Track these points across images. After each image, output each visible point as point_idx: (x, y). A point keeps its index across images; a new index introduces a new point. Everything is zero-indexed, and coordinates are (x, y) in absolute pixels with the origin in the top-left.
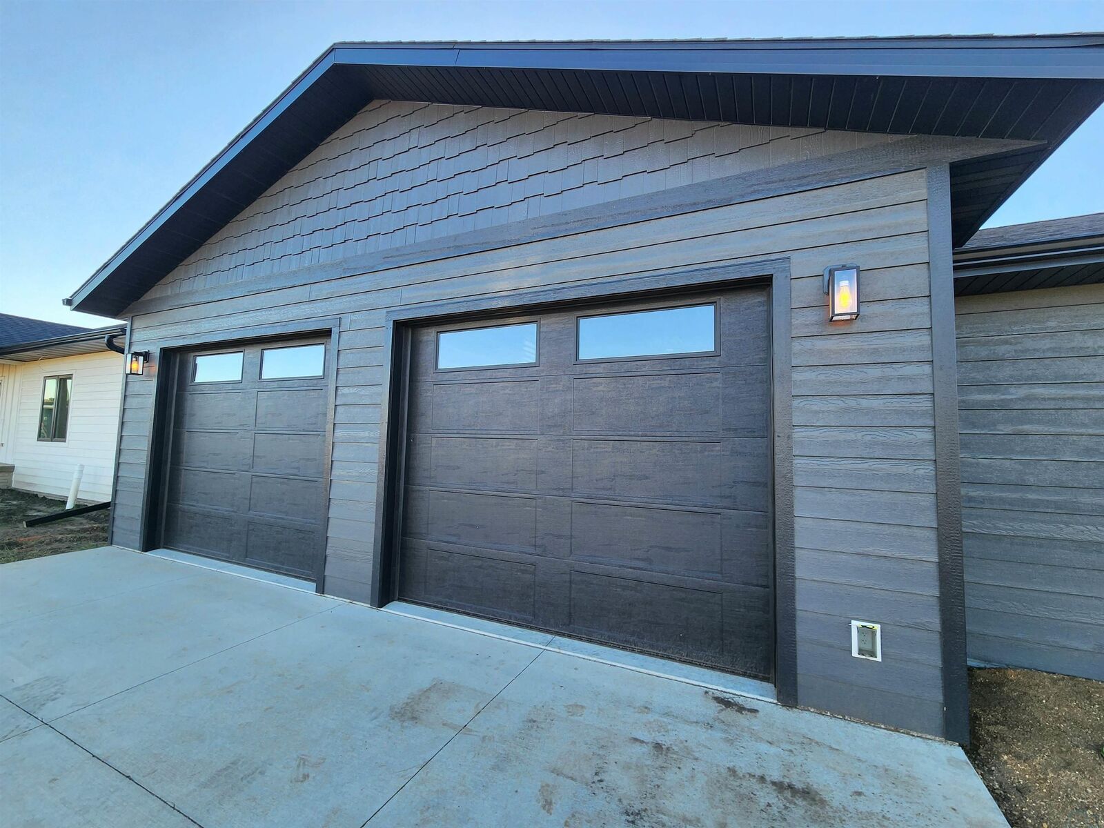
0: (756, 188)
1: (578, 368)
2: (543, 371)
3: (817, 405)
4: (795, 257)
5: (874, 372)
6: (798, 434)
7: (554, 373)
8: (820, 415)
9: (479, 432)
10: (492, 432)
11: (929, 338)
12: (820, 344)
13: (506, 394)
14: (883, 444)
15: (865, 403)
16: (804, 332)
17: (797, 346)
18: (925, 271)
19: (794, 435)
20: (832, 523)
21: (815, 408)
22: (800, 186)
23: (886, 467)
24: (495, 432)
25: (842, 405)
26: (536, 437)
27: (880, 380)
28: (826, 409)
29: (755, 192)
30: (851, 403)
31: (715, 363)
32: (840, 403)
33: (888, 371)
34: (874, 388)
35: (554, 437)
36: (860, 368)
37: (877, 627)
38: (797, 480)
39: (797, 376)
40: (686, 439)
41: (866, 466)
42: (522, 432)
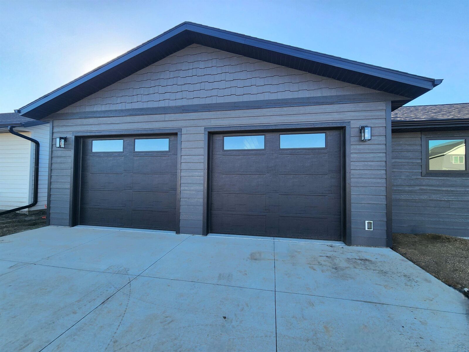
0: (341, 100)
1: (280, 151)
2: (268, 152)
3: (357, 164)
4: (352, 122)
5: (372, 155)
6: (352, 172)
7: (271, 152)
8: (358, 167)
9: (243, 172)
10: (248, 172)
11: (385, 146)
12: (358, 147)
13: (253, 159)
14: (374, 174)
15: (370, 163)
16: (354, 143)
17: (352, 147)
18: (385, 129)
19: (351, 172)
20: (361, 196)
21: (357, 165)
22: (353, 101)
23: (374, 180)
24: (249, 172)
25: (364, 164)
26: (265, 174)
27: (374, 157)
28: (359, 165)
29: (341, 101)
30: (366, 163)
31: (326, 151)
32: (363, 163)
33: (375, 155)
34: (372, 160)
35: (272, 174)
36: (368, 154)
37: (372, 222)
38: (352, 185)
39: (352, 156)
40: (317, 174)
41: (369, 180)
42: (260, 172)
